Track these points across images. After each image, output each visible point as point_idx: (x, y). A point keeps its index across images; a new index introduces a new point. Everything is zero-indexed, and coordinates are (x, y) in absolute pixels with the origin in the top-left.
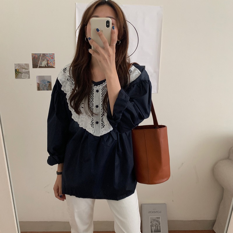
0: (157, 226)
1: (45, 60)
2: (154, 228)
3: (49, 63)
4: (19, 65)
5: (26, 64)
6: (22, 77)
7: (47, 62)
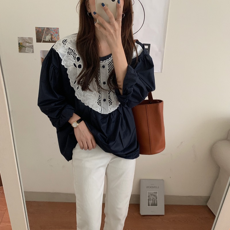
0: (154, 200)
1: (50, 34)
2: (151, 202)
3: (53, 37)
5: (29, 38)
6: (26, 51)
7: (51, 36)
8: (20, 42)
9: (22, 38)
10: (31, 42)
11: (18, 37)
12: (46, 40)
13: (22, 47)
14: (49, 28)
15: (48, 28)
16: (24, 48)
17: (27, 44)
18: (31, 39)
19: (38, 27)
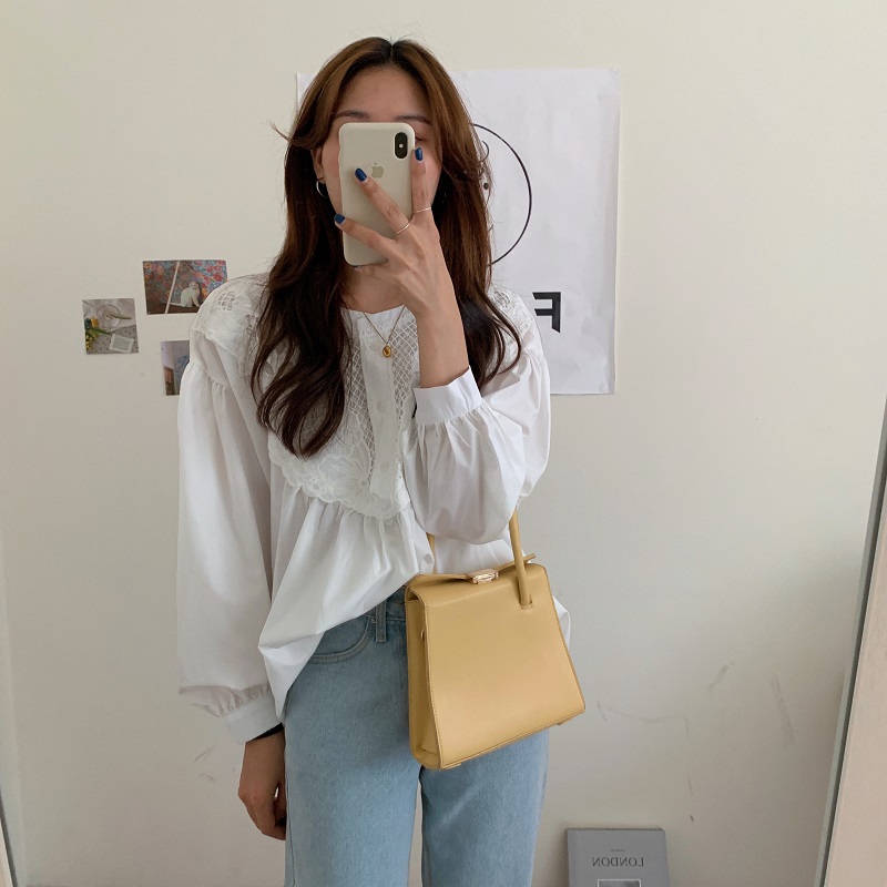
1: (193, 283)
4: (99, 304)
5: (122, 301)
6: (111, 348)
7: (198, 292)
8: (89, 317)
9: (97, 301)
10: (129, 315)
11: (85, 302)
12: (183, 304)
13: (95, 336)
14: (191, 262)
15: (186, 264)
16: (103, 338)
17: (116, 323)
18: (128, 304)
19: (151, 262)
